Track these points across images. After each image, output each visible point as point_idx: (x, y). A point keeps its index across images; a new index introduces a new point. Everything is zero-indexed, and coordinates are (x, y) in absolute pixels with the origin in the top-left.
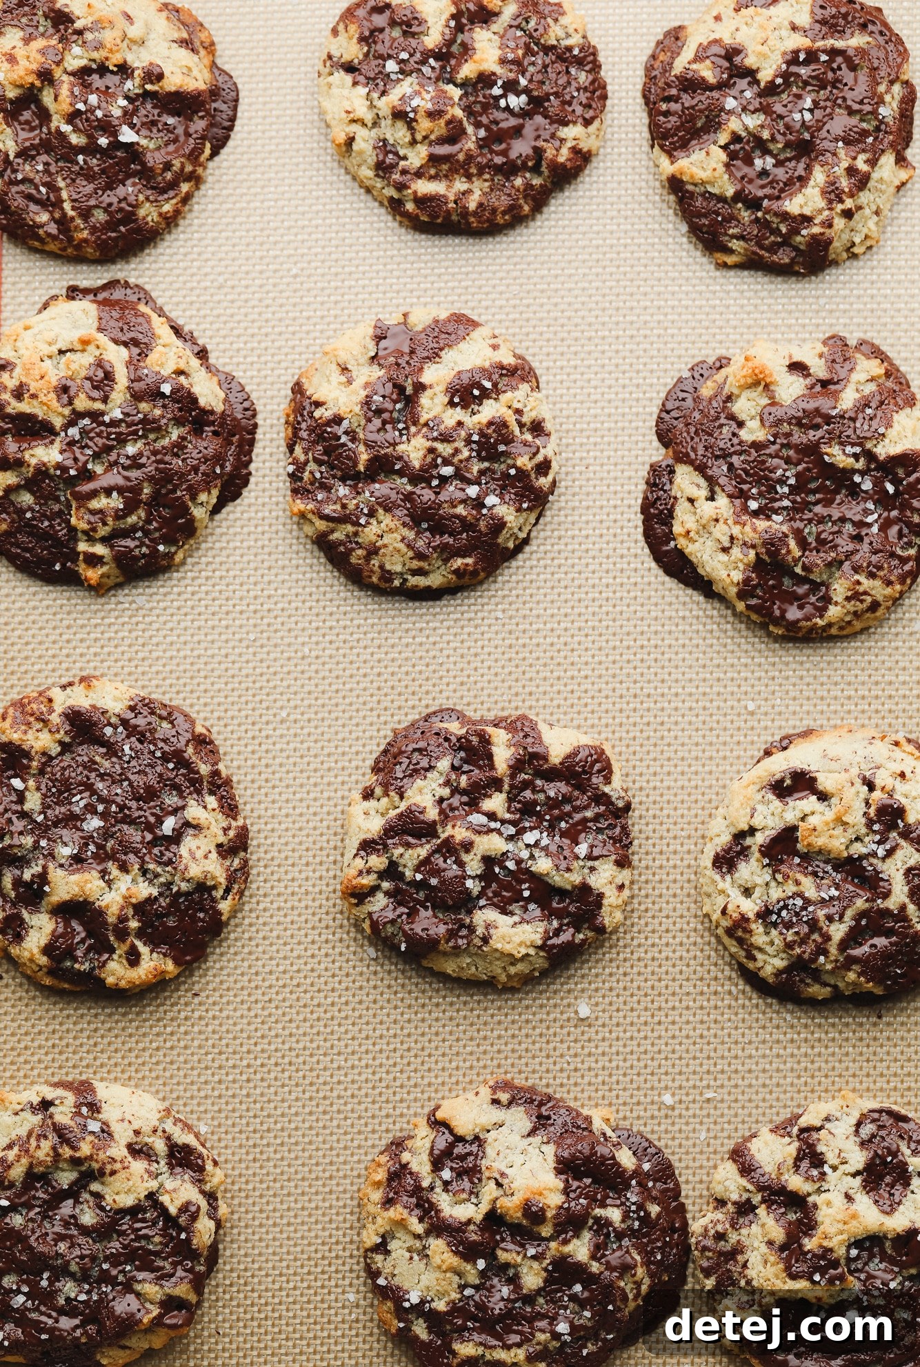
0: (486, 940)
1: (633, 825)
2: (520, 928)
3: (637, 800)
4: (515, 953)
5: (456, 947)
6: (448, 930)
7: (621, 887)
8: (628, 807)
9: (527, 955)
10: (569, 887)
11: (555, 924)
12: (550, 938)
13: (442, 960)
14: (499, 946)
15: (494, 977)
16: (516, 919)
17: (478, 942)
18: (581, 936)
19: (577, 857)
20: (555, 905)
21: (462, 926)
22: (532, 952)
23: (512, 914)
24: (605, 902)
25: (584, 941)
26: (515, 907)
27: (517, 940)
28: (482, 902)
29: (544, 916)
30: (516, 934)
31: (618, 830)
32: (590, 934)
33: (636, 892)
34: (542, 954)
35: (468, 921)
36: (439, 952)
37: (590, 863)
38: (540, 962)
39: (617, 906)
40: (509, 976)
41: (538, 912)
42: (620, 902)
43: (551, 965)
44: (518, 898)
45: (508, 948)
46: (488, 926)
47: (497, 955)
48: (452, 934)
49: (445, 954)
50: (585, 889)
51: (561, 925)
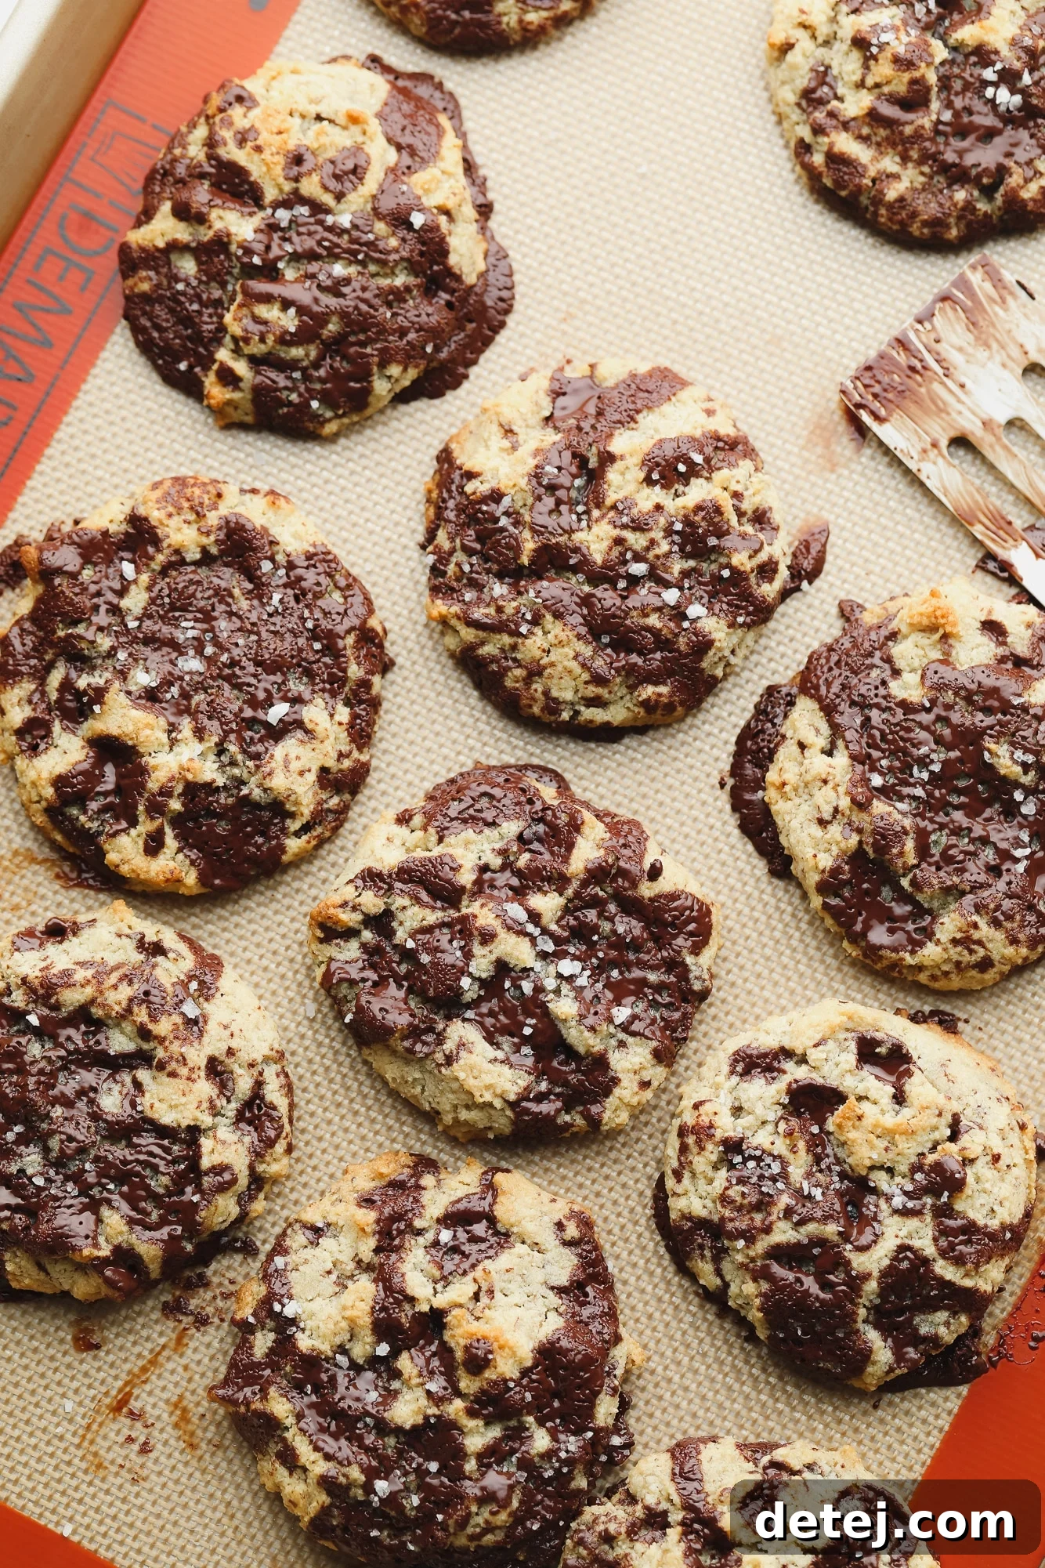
0: (450, 1060)
1: (701, 1022)
2: (498, 1067)
3: (721, 994)
4: (477, 1094)
5: (410, 1051)
6: (410, 1025)
7: (645, 1085)
8: (704, 995)
9: (490, 1105)
10: (582, 1050)
11: (544, 1086)
12: (529, 1100)
13: (386, 1058)
14: (462, 1075)
15: (438, 1113)
16: (500, 1055)
17: (439, 1057)
18: (567, 1118)
19: (610, 1020)
20: (555, 1064)
21: (431, 1029)
22: (498, 1103)
23: (497, 1046)
24: (617, 1091)
25: (568, 1126)
26: (506, 1041)
27: (487, 1079)
28: (470, 1014)
29: (535, 1068)
30: (488, 1072)
31: (677, 1015)
32: (579, 1121)
33: (663, 1104)
34: (509, 1113)
35: (440, 1026)
36: (388, 1047)
37: (622, 1036)
38: (503, 1123)
39: (628, 1105)
40: (456, 1120)
41: (530, 1061)
42: (634, 1101)
43: (514, 1134)
44: (513, 1030)
45: (471, 1083)
46: (461, 1045)
47: (455, 1086)
48: (414, 1033)
49: (394, 1053)
50: (601, 1062)
51: (549, 1092)
